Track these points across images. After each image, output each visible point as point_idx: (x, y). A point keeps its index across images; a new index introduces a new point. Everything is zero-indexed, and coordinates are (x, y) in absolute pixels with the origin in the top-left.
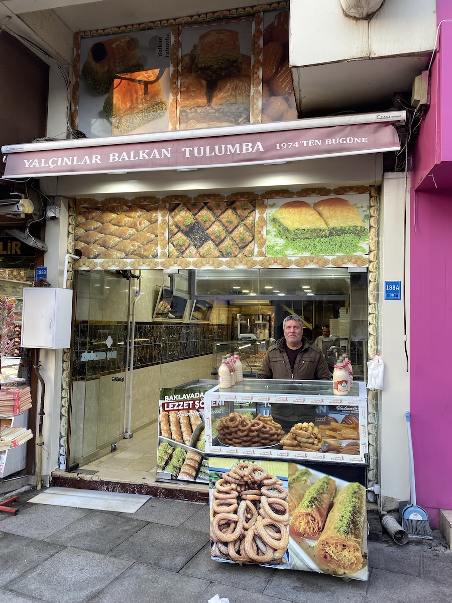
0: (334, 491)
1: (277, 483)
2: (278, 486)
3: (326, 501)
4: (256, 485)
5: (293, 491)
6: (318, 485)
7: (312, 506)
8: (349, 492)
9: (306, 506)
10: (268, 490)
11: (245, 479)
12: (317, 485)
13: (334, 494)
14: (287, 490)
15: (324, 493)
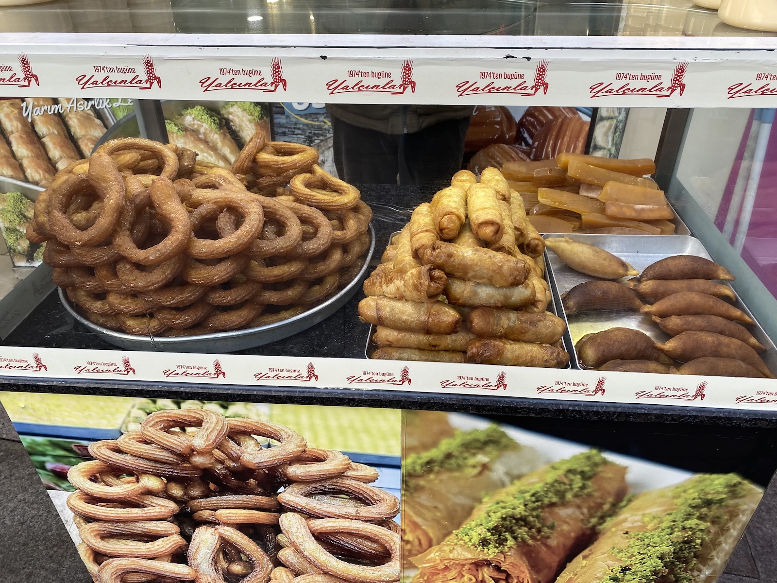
0: (611, 499)
1: (349, 473)
2: (354, 483)
3: (565, 528)
4: (252, 481)
5: (423, 498)
6: (541, 480)
7: (501, 542)
8: (679, 501)
9: (476, 539)
10: (309, 495)
11: (198, 460)
12: (534, 479)
13: (606, 507)
14: (398, 495)
15: (564, 504)
